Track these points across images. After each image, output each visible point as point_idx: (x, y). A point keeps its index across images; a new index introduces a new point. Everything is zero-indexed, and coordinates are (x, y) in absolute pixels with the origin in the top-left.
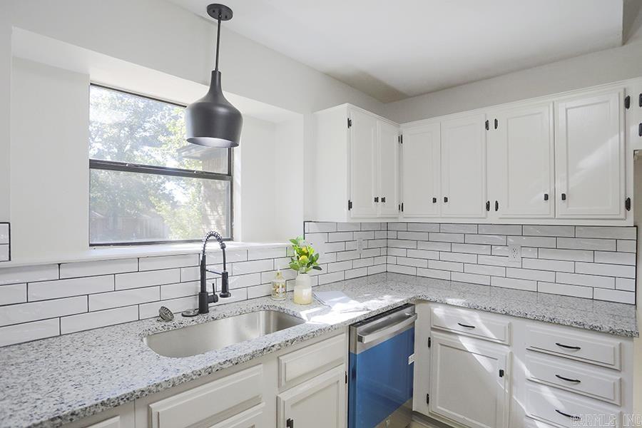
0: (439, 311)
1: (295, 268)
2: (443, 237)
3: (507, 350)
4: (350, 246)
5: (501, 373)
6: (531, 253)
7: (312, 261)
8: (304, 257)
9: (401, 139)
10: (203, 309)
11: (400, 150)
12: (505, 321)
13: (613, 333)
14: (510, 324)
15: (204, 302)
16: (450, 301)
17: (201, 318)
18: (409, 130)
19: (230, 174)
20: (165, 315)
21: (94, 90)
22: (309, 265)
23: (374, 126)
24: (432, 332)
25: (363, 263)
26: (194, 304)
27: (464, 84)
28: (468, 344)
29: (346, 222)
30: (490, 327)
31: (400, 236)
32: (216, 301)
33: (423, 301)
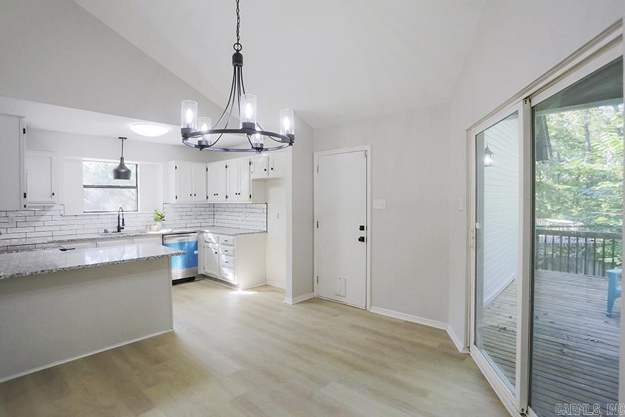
0: (205, 235)
1: (156, 220)
3: (217, 245)
4: (188, 214)
5: (216, 253)
7: (162, 217)
9: (207, 170)
10: (119, 231)
11: (206, 173)
12: (217, 236)
13: (232, 235)
15: (119, 229)
17: (119, 234)
18: (211, 166)
19: (137, 186)
20: (106, 231)
22: (161, 219)
23: (193, 168)
24: (205, 243)
25: (196, 221)
26: (116, 229)
28: (210, 245)
29: (175, 203)
30: (214, 238)
31: (218, 209)
32: (123, 228)
33: (203, 232)
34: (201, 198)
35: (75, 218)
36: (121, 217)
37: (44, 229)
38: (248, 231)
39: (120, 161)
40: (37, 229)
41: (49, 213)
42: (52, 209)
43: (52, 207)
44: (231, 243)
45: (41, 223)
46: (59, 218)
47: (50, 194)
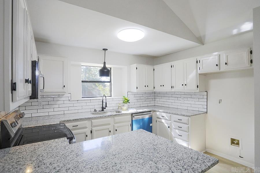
0: (158, 113)
1: (124, 103)
2: (167, 95)
3: (170, 121)
4: (141, 98)
5: (169, 127)
6: (186, 99)
7: (128, 101)
8: (126, 100)
9: (154, 70)
10: (103, 110)
11: (154, 72)
12: (170, 115)
13: (187, 116)
14: (171, 115)
15: (103, 109)
16: (160, 111)
17: (102, 112)
18: (156, 67)
19: (111, 81)
20: (95, 111)
21: (82, 67)
22: (127, 102)
23: (146, 68)
24: (157, 119)
25: (146, 102)
26: (101, 109)
27: (171, 54)
28: (163, 121)
29: (136, 92)
30: (167, 116)
31: (158, 95)
32: (105, 109)
33: (155, 111)
34: (150, 89)
35: (77, 102)
36: (104, 101)
37: (60, 109)
38: (198, 113)
39: (103, 65)
40: (55, 109)
41: (62, 99)
42: (64, 96)
43: (64, 95)
44: (186, 122)
45: (57, 106)
46: (68, 102)
47: (62, 86)
